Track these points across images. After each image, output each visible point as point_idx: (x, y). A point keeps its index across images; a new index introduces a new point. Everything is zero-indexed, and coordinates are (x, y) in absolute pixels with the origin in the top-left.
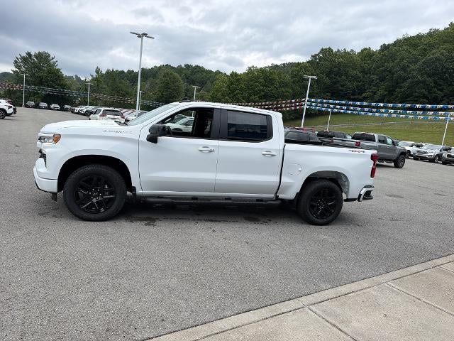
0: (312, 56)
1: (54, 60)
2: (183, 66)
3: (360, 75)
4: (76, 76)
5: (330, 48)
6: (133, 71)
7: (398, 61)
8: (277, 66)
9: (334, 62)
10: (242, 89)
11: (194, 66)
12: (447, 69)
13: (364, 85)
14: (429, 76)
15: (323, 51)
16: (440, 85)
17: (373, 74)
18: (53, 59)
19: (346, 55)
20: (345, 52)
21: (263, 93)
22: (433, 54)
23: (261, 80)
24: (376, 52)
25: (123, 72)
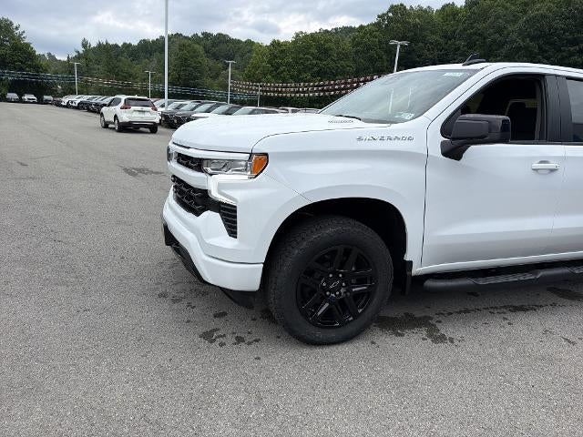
0: (379, 17)
1: (20, 30)
2: (200, 34)
3: (442, 41)
4: (49, 54)
5: (402, 5)
6: (130, 45)
7: (492, 19)
8: (327, 31)
9: (409, 23)
10: (288, 64)
11: (215, 34)
12: (556, 29)
13: (446, 55)
14: (533, 39)
15: (393, 9)
16: (546, 51)
17: (459, 39)
18: (17, 28)
19: (423, 13)
20: (421, 9)
21: (316, 69)
22: (538, 10)
23: (314, 51)
24: (461, 9)
25: (116, 46)
